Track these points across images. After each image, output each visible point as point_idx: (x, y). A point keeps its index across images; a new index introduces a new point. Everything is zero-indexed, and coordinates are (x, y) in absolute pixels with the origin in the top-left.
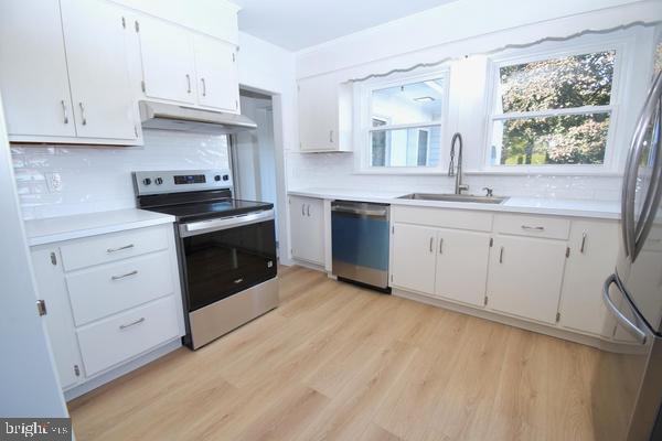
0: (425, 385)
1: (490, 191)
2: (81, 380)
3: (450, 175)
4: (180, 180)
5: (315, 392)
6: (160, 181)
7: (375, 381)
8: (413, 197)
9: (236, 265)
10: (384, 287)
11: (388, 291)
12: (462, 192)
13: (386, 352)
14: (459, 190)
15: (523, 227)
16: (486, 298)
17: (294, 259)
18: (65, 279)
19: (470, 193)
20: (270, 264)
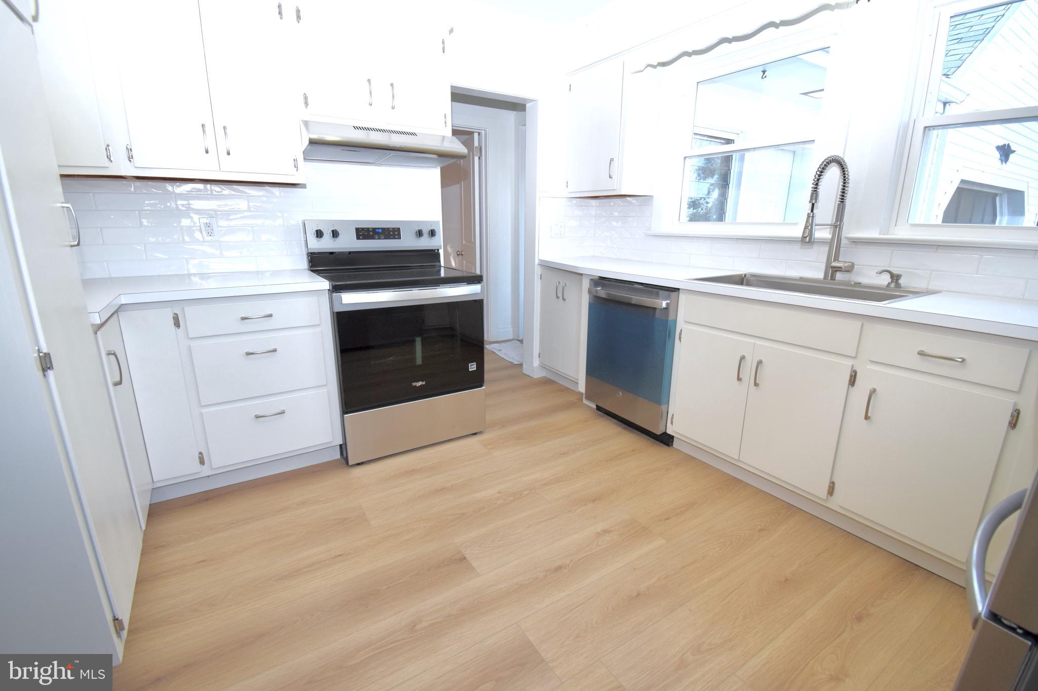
0: (636, 599)
1: (895, 278)
2: (206, 471)
3: (807, 239)
4: (364, 233)
5: (465, 558)
6: (335, 234)
7: (559, 568)
8: (741, 280)
9: (419, 361)
10: (659, 432)
11: (666, 440)
12: (839, 276)
13: (606, 532)
14: (832, 271)
15: (921, 354)
16: (833, 483)
17: (543, 366)
18: (189, 349)
19: (855, 278)
20: (473, 367)
